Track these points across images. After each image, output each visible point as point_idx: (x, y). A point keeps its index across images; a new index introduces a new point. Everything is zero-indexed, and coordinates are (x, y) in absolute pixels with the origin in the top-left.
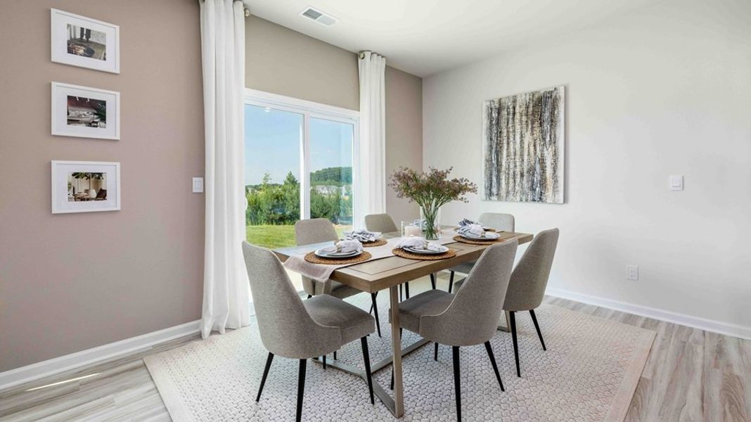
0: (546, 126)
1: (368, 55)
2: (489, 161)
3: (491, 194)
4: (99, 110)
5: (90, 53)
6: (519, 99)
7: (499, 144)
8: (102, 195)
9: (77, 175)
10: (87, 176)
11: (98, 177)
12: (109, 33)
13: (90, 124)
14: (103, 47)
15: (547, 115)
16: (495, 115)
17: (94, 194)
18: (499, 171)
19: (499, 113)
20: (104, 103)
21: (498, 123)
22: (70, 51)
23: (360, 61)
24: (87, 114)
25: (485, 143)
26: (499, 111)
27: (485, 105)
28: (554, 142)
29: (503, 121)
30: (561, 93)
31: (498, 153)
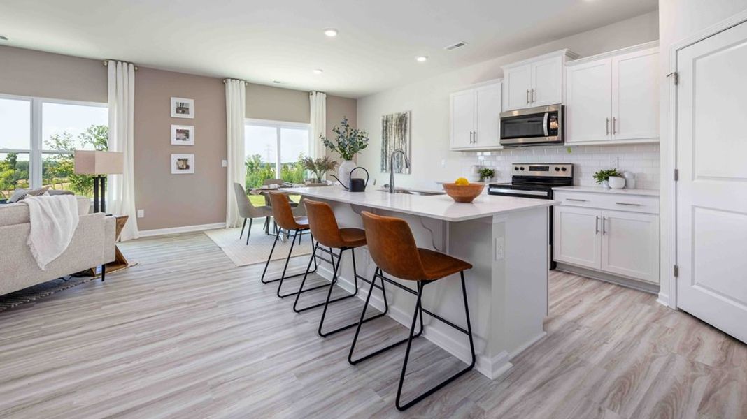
0: (403, 132)
1: (314, 93)
2: (382, 150)
3: (383, 169)
4: (186, 133)
5: (183, 112)
6: (394, 117)
7: (386, 141)
8: (188, 167)
9: (179, 160)
10: (183, 160)
11: (186, 160)
12: (190, 103)
13: (184, 140)
14: (188, 109)
15: (403, 126)
16: (385, 125)
17: (185, 167)
18: (386, 156)
19: (387, 123)
20: (188, 131)
21: (386, 129)
22: (177, 112)
23: (310, 96)
24: (182, 136)
25: (381, 140)
26: (387, 121)
27: (381, 118)
28: (405, 141)
29: (388, 128)
30: (408, 115)
31: (386, 146)
